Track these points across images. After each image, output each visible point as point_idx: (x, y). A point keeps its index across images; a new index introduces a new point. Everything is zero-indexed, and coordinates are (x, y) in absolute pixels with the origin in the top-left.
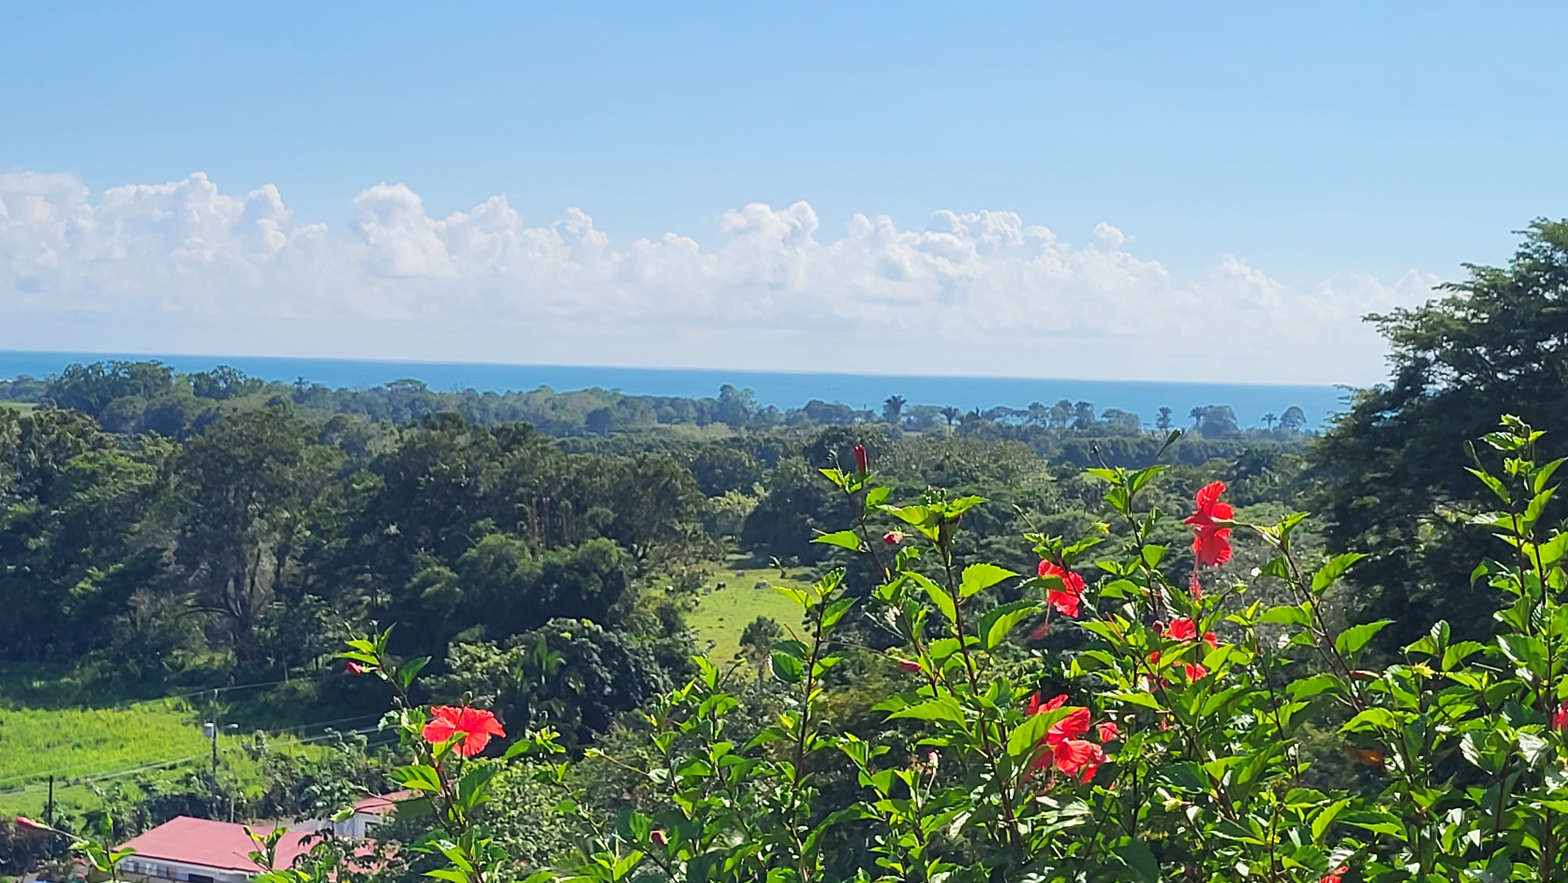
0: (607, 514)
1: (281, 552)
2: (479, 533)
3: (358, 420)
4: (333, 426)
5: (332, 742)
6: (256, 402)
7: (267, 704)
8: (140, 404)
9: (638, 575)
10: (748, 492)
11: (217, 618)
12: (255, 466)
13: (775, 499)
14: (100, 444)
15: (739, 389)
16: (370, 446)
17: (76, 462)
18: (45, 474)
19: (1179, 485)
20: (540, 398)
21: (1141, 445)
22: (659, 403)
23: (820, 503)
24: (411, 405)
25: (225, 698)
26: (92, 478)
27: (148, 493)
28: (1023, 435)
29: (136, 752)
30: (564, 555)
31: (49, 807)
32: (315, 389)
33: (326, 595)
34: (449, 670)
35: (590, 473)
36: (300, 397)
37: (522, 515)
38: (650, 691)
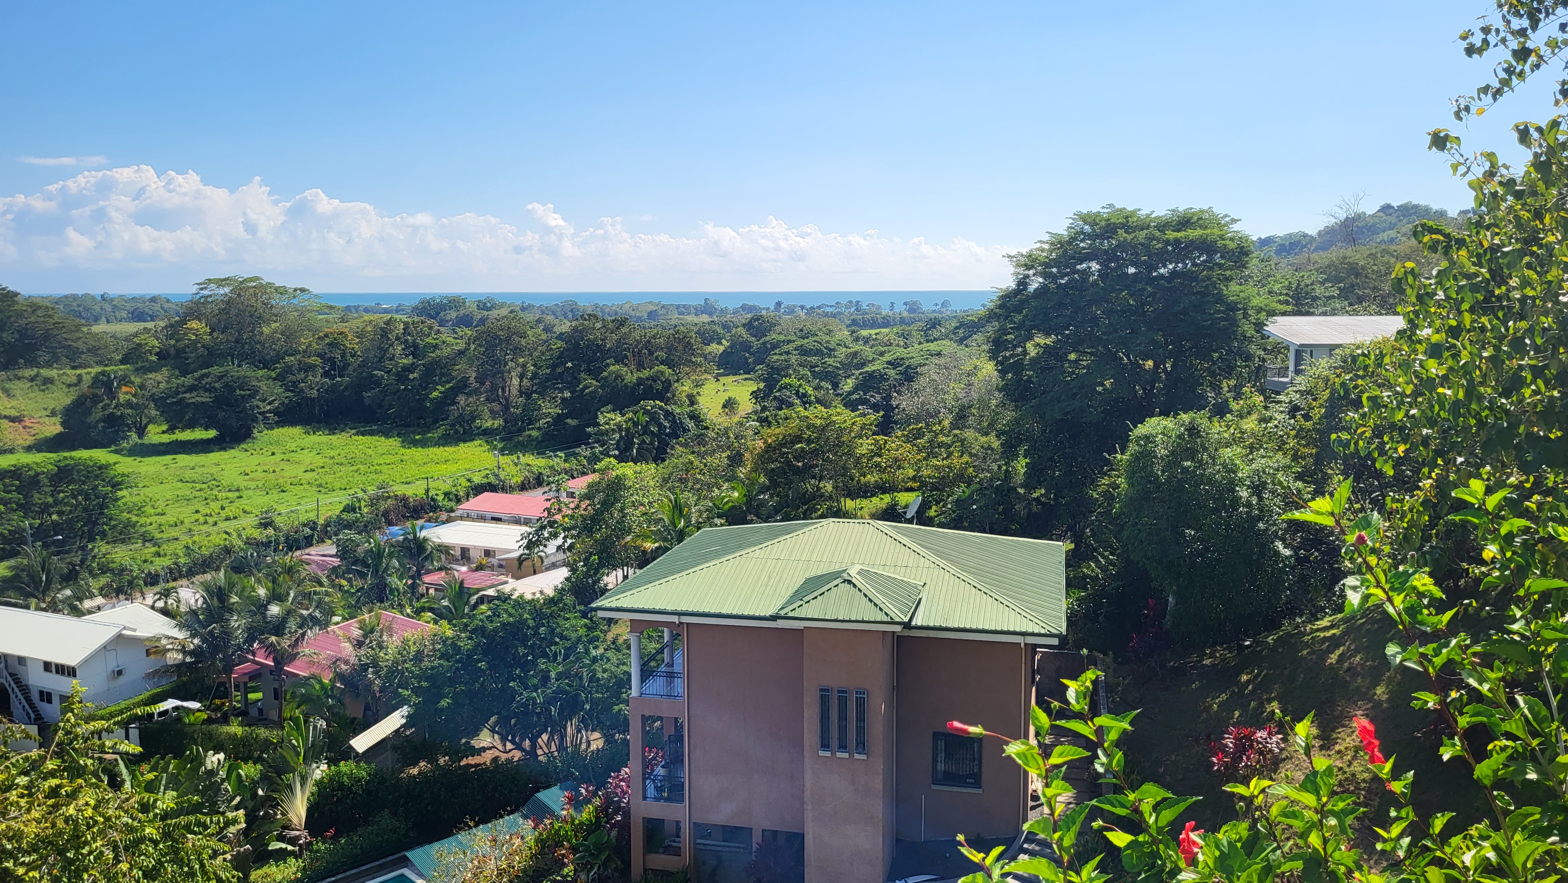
0: (662, 354)
1: (522, 376)
2: (608, 365)
3: (550, 318)
4: (539, 321)
5: (549, 457)
6: (504, 312)
7: (519, 442)
8: (453, 314)
9: (678, 381)
10: (720, 343)
11: (496, 406)
12: (508, 340)
13: (731, 347)
14: (438, 332)
15: (712, 299)
16: (555, 329)
17: (429, 340)
18: (415, 345)
19: (903, 334)
20: (627, 306)
21: (884, 318)
22: (678, 307)
23: (751, 347)
24: (572, 311)
25: (502, 440)
26: (436, 347)
27: (461, 353)
28: (834, 316)
29: (463, 465)
30: (645, 373)
31: (427, 491)
32: (529, 306)
33: (542, 395)
34: (598, 424)
35: (654, 337)
36: (523, 309)
37: (626, 357)
38: (686, 430)
